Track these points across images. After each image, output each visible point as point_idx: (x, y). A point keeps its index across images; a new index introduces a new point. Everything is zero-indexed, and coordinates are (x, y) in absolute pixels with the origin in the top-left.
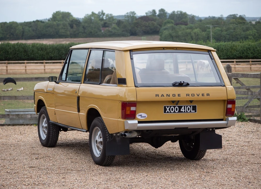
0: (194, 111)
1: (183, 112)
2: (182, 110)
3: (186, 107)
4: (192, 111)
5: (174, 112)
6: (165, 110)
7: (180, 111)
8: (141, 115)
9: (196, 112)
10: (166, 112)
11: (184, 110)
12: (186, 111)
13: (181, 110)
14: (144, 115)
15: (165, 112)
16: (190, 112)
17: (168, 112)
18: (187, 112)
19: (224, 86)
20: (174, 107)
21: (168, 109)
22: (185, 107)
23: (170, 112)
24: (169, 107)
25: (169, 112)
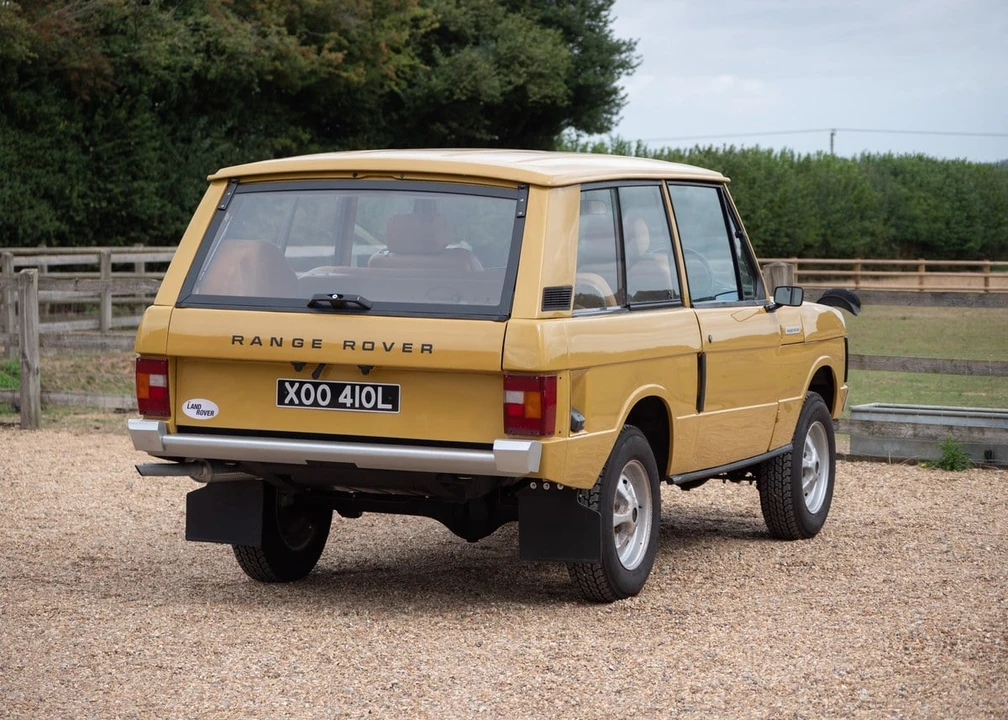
0: (390, 406)
1: (348, 405)
2: (345, 398)
3: (357, 388)
4: (380, 406)
5: (315, 404)
6: (282, 394)
7: (334, 403)
8: (197, 407)
9: (395, 408)
10: (287, 401)
11: (351, 401)
12: (357, 405)
13: (341, 400)
14: (207, 404)
15: (281, 401)
16: (375, 407)
17: (292, 402)
18: (361, 407)
19: (504, 319)
20: (316, 386)
21: (292, 392)
22: (353, 387)
23: (301, 404)
24: (297, 385)
25: (297, 402)
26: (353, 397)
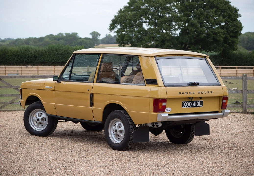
0: (201, 105)
5: (189, 106)
6: (183, 104)
7: (192, 106)
8: (167, 110)
9: (202, 106)
13: (193, 105)
14: (169, 109)
15: (183, 107)
16: (199, 106)
17: (185, 107)
18: (197, 106)
19: (221, 85)
20: (189, 102)
21: (185, 104)
22: (195, 102)
23: (186, 107)
24: (186, 102)
25: (186, 106)
26: (195, 104)
